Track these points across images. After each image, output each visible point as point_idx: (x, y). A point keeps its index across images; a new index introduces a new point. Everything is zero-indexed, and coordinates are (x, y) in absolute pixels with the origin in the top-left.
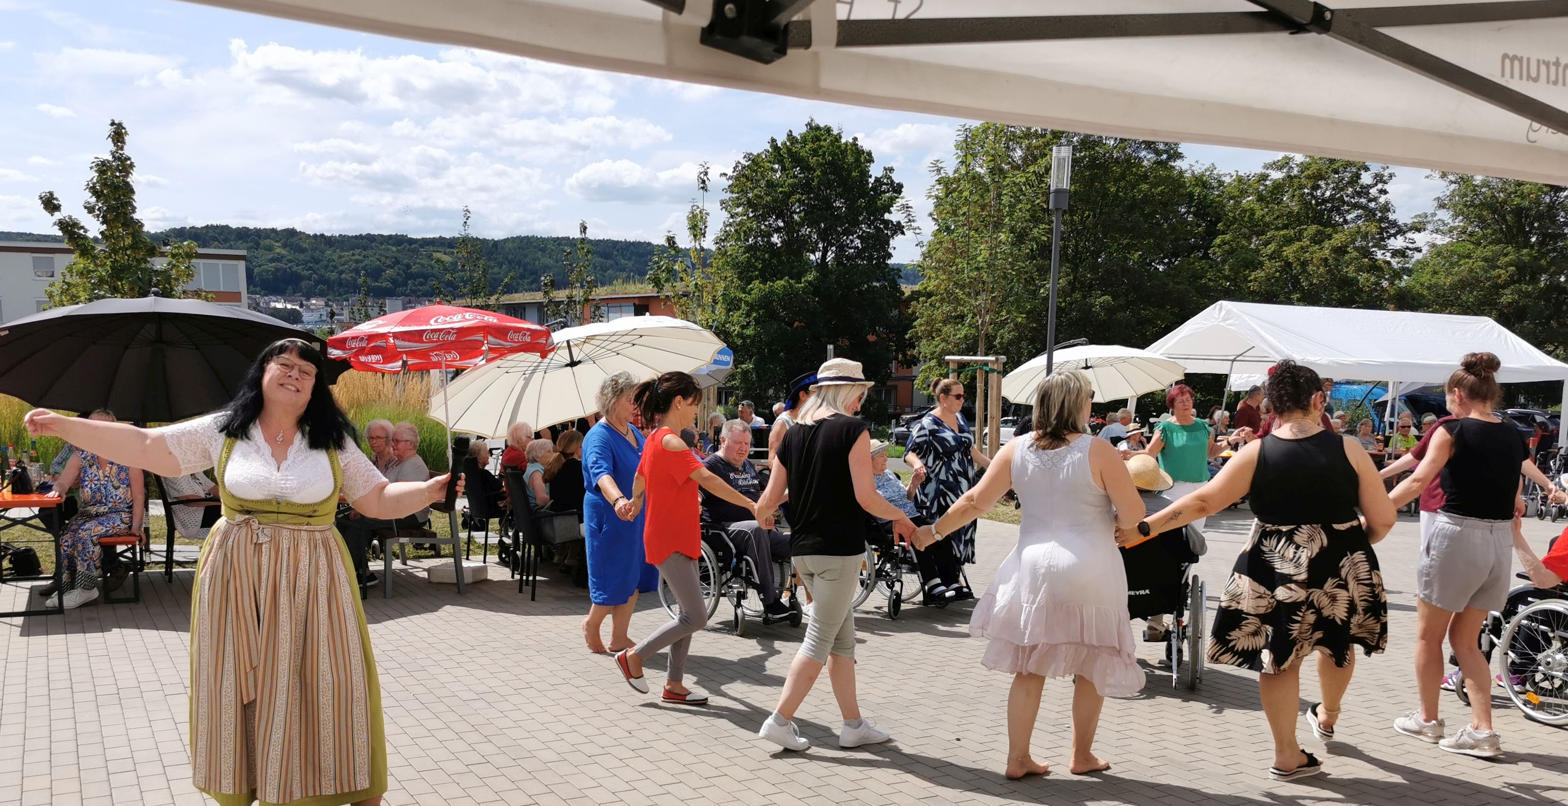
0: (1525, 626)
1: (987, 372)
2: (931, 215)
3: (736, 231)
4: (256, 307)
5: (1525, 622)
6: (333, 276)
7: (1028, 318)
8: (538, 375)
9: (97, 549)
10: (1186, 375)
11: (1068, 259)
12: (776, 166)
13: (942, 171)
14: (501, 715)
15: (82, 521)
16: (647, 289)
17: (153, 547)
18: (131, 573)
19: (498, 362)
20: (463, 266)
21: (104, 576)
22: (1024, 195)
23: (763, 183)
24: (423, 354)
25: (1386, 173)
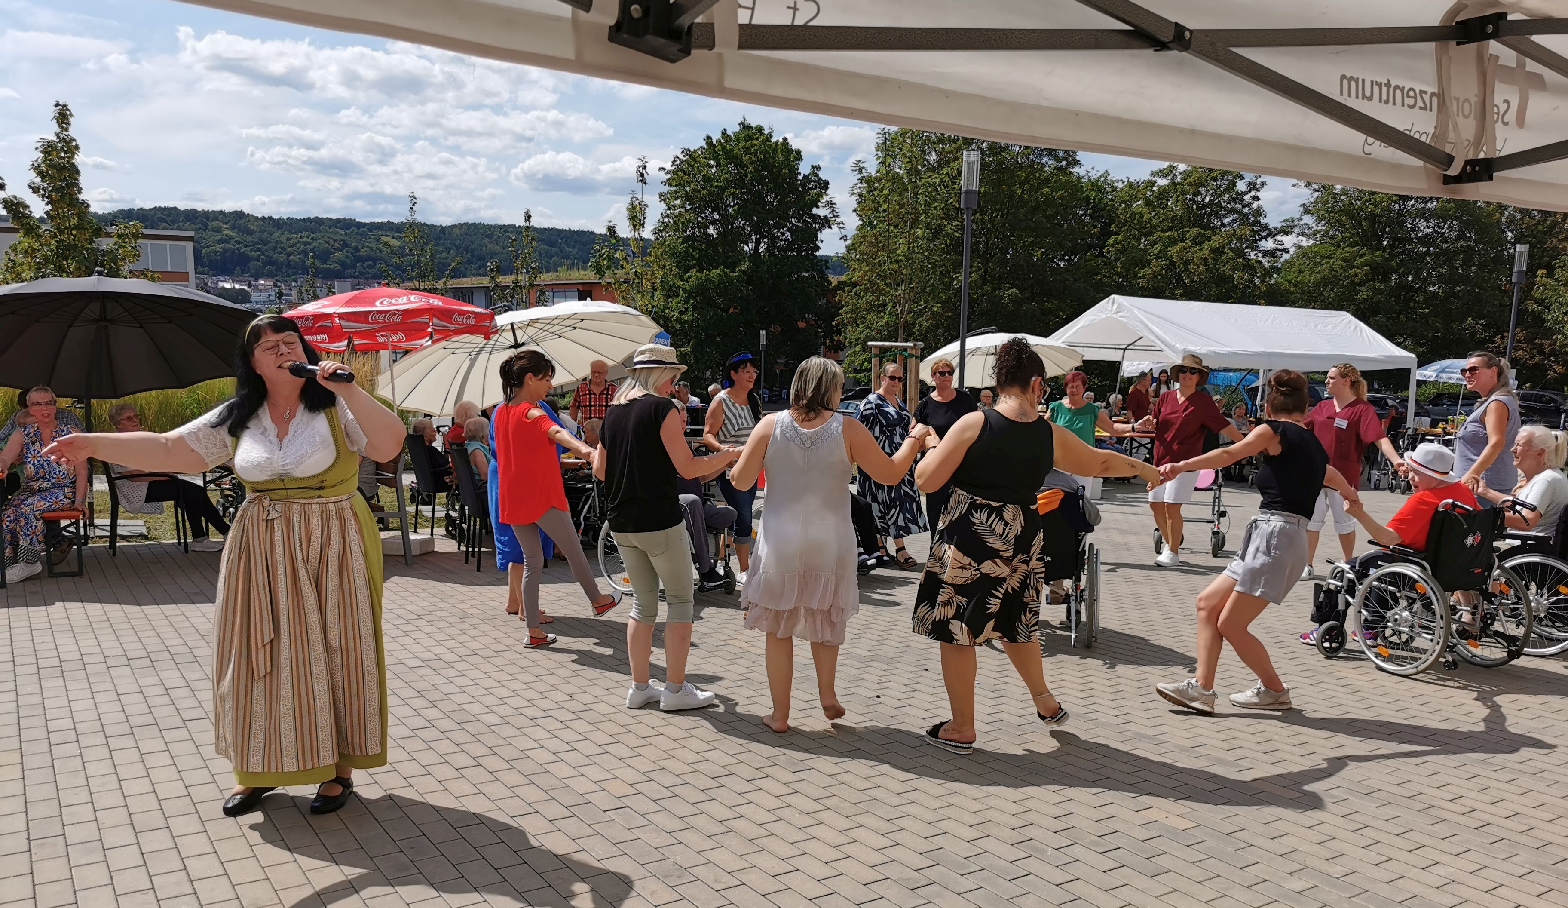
0: (1375, 587)
1: (906, 357)
2: (855, 210)
3: (674, 222)
4: (204, 288)
5: (1375, 583)
6: (282, 257)
7: (943, 307)
8: (483, 357)
9: (40, 524)
10: (1084, 361)
11: (982, 256)
12: (712, 162)
13: (864, 171)
14: (446, 681)
15: (25, 496)
16: (590, 276)
17: (97, 522)
18: (75, 547)
19: (443, 343)
20: (411, 250)
21: (47, 550)
22: (939, 194)
23: (699, 177)
24: (370, 334)
25: (1259, 181)
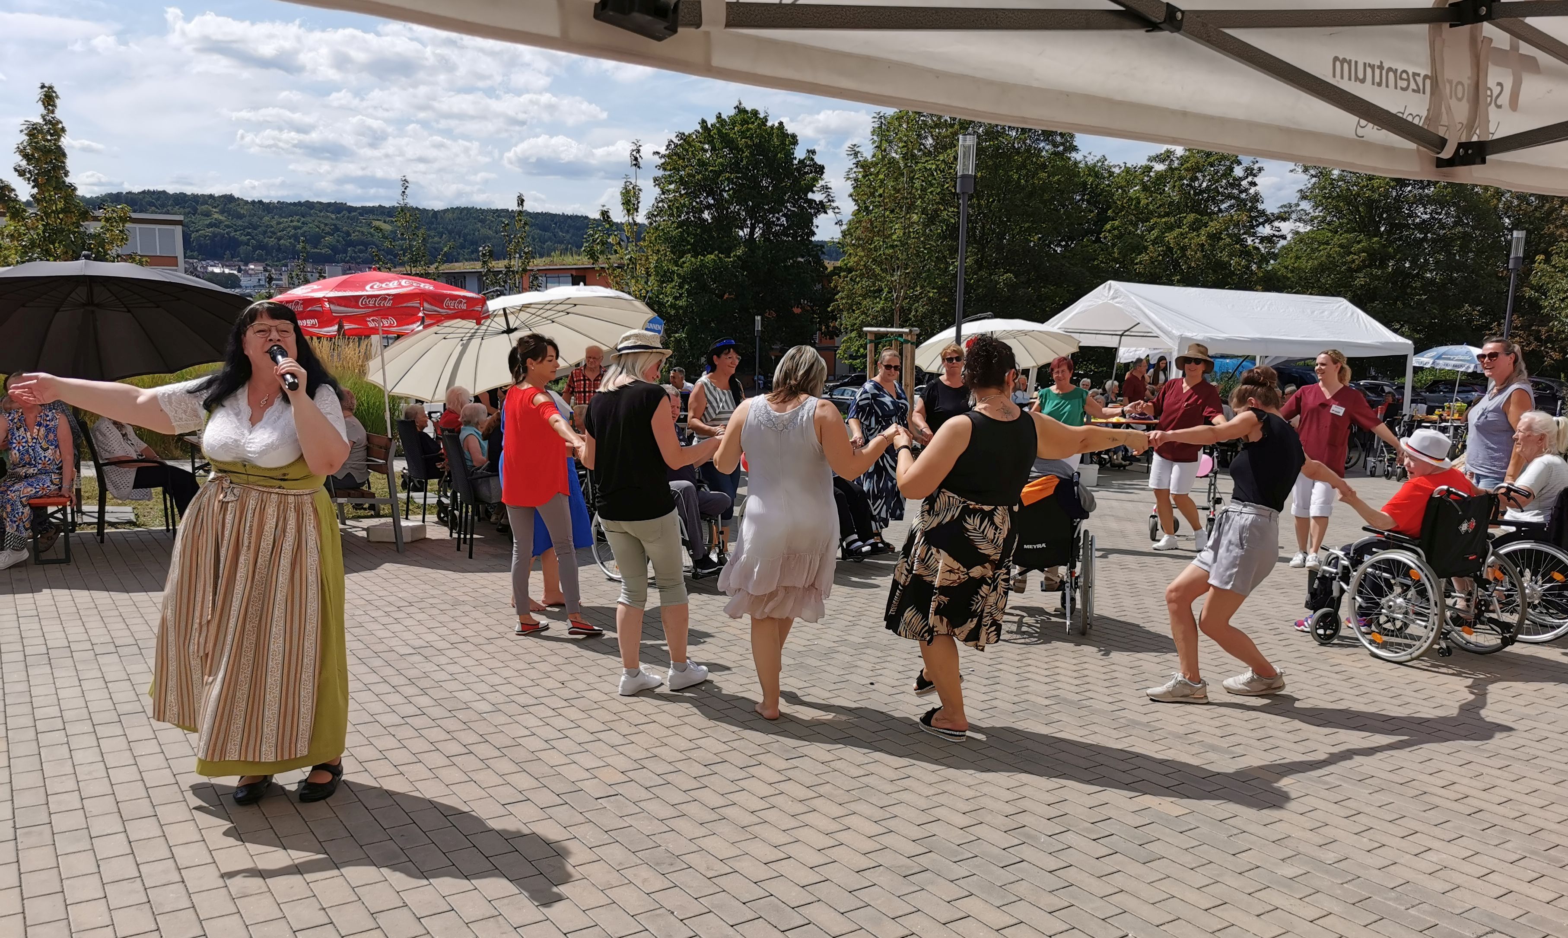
0: (1370, 574)
1: (902, 343)
2: (851, 195)
3: (669, 206)
4: (193, 272)
5: (1370, 570)
6: (272, 241)
7: (939, 293)
8: (476, 342)
9: (27, 510)
10: (1080, 347)
11: (978, 241)
12: (707, 146)
13: (859, 155)
14: (438, 668)
15: (11, 483)
16: (583, 261)
17: (85, 508)
18: (62, 534)
19: (435, 328)
20: (402, 234)
21: (34, 537)
22: (935, 179)
23: (694, 162)
24: (360, 319)
25: (1256, 167)
